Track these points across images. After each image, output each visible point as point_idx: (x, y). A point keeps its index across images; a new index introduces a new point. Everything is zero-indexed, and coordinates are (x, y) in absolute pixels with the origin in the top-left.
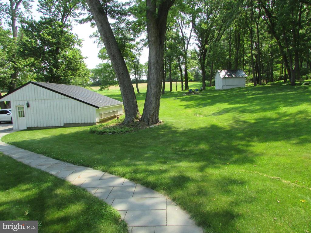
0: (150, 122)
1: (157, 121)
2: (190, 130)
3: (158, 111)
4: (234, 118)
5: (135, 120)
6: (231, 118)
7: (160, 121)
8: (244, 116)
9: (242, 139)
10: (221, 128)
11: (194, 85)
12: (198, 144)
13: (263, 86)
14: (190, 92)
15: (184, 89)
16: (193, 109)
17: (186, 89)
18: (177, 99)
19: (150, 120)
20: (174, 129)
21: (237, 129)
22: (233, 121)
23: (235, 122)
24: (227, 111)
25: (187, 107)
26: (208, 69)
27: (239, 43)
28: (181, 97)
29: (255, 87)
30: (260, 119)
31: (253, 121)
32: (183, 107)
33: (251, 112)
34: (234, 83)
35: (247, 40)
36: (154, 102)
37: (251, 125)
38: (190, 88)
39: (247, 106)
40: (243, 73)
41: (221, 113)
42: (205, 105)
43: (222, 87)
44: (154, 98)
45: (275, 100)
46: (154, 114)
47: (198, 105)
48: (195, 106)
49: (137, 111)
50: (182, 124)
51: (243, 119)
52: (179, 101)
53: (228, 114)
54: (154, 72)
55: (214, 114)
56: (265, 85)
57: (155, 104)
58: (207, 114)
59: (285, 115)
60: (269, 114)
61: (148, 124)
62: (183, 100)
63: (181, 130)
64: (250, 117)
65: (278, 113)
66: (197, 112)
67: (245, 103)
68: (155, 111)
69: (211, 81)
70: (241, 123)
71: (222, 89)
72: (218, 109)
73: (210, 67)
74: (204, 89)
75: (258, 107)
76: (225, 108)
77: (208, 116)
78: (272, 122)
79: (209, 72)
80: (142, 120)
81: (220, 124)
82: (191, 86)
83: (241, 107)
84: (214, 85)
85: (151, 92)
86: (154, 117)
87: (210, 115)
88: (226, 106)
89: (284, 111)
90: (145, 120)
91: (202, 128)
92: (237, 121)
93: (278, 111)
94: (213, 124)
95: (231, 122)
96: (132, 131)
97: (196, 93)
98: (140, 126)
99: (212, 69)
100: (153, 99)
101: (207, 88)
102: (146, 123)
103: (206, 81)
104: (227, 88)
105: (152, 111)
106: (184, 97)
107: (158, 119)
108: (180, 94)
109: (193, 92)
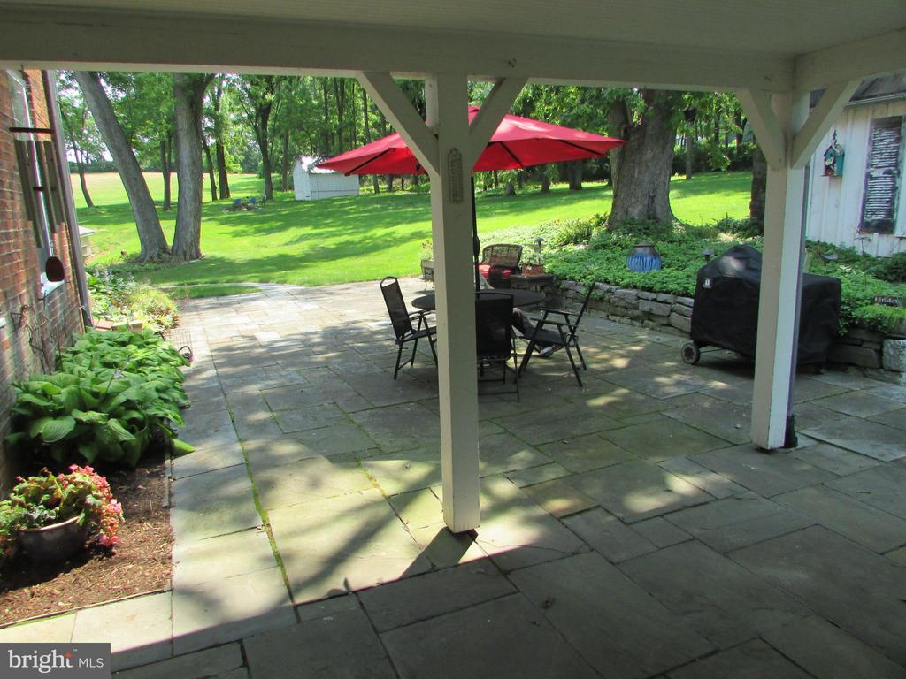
0: (188, 257)
1: (198, 254)
3: (199, 238)
4: (311, 245)
7: (202, 254)
11: (242, 184)
14: (238, 205)
15: (218, 196)
16: (250, 239)
17: (222, 197)
18: (210, 220)
19: (188, 253)
24: (307, 238)
25: (237, 234)
26: (276, 146)
29: (377, 196)
31: (333, 246)
32: (229, 236)
34: (335, 185)
36: (192, 224)
38: (234, 195)
41: (297, 241)
42: (270, 231)
43: (309, 194)
45: (383, 220)
46: (193, 244)
47: (258, 231)
48: (251, 233)
49: (163, 240)
51: (323, 245)
53: (307, 241)
55: (287, 243)
57: (194, 228)
61: (185, 258)
62: (224, 222)
64: (332, 241)
66: (258, 243)
69: (284, 176)
70: (318, 249)
71: (309, 199)
74: (270, 197)
77: (278, 247)
78: (353, 246)
79: (280, 154)
80: (174, 252)
82: (237, 188)
83: (329, 232)
84: (292, 188)
85: (186, 208)
86: (194, 248)
87: (281, 246)
88: (308, 230)
90: (180, 252)
97: (252, 208)
98: (174, 262)
99: (286, 148)
100: (189, 219)
101: (277, 194)
102: (182, 257)
103: (273, 175)
104: (321, 198)
105: (189, 238)
106: (225, 216)
107: (199, 251)
108: (215, 211)
109: (244, 205)
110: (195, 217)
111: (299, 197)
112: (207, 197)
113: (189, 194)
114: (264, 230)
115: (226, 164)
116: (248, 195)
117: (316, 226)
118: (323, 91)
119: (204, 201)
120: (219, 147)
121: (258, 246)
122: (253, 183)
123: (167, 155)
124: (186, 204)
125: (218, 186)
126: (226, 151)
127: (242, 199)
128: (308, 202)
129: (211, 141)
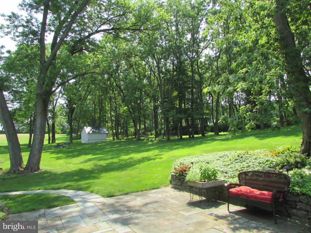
0: (33, 170)
1: (38, 169)
2: (66, 172)
3: (40, 161)
4: (94, 164)
5: (21, 169)
6: (92, 164)
7: (41, 169)
8: (100, 162)
9: (97, 173)
10: (86, 170)
12: (73, 177)
13: (120, 141)
14: (59, 145)
15: (51, 142)
16: (64, 160)
17: (53, 142)
18: (47, 152)
19: (33, 169)
20: (53, 173)
21: (95, 169)
22: (94, 165)
23: (95, 166)
24: (90, 160)
25: (58, 158)
26: (74, 123)
27: (102, 105)
28: (50, 151)
29: (114, 141)
30: (109, 163)
31: (105, 165)
32: (55, 159)
33: (105, 160)
34: (98, 137)
35: (108, 104)
36: (37, 154)
37: (104, 167)
38: (57, 142)
39: (104, 156)
40: (105, 130)
41: (86, 162)
42: (74, 156)
43: (87, 141)
44: (38, 152)
45: (123, 151)
46: (37, 164)
47: (68, 157)
48: (64, 157)
49: (22, 162)
50: (59, 170)
51: (100, 164)
52: (48, 153)
53: (91, 162)
54: (39, 134)
55: (81, 163)
56: (121, 140)
57: (38, 156)
58: (75, 163)
59: (123, 160)
60: (115, 160)
61: (32, 171)
62: (52, 153)
63: (59, 173)
64: (104, 162)
65: (119, 160)
66: (67, 162)
67: (103, 154)
68: (38, 162)
69: (77, 135)
70: (98, 166)
71: (87, 143)
72: (84, 159)
73: (77, 121)
74: (72, 142)
75: (110, 157)
76: (89, 158)
77: (77, 164)
78: (115, 164)
79: (76, 126)
80: (26, 168)
81: (85, 168)
82: (58, 139)
83: (100, 157)
84: (80, 138)
85: (36, 147)
86: (37, 166)
87: (78, 164)
88: (90, 156)
89: (123, 158)
90: (29, 168)
91: (73, 171)
92: (96, 165)
93: (120, 158)
94: (80, 168)
95: (93, 166)
96: (20, 177)
97: (64, 146)
98: (25, 173)
99: (78, 124)
100: (36, 152)
101: (74, 141)
102: (30, 170)
103: (73, 134)
104: (92, 142)
105: (35, 162)
106: (53, 150)
107: (39, 167)
108: (49, 148)
109: (61, 145)
110: (39, 152)
111: (83, 142)
112: (46, 142)
113: (38, 141)
114: (70, 156)
115: (55, 130)
116: (63, 141)
117: (94, 155)
118: (94, 105)
119: (44, 144)
120: (53, 124)
121: (67, 163)
122: (64, 137)
123: (32, 126)
124: (35, 145)
125: (51, 138)
126: (56, 125)
127: (61, 143)
128: (88, 144)
129: (50, 122)
